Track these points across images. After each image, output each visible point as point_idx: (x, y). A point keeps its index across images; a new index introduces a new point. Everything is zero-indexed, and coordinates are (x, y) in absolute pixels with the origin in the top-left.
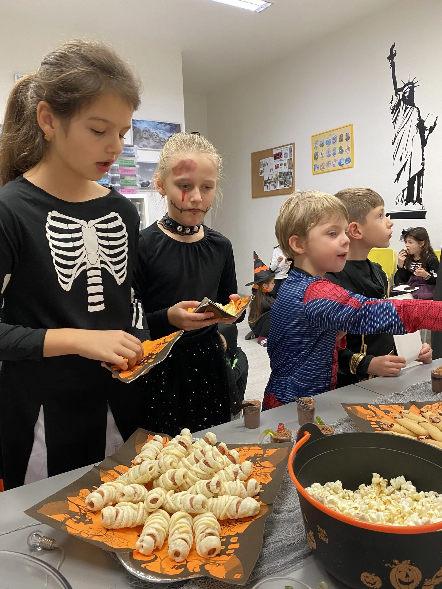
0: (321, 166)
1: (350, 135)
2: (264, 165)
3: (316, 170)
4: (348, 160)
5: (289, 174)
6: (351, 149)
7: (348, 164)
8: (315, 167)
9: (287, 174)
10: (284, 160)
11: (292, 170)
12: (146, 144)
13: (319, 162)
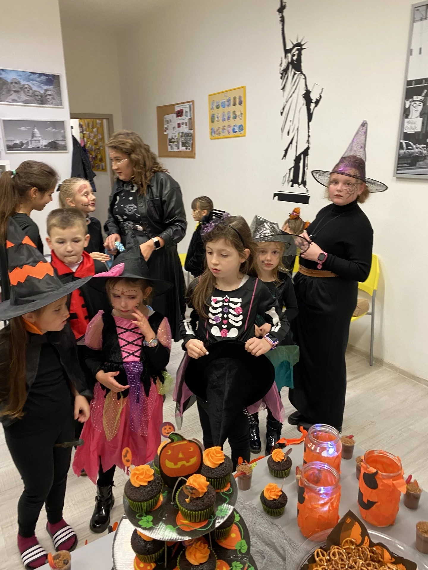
0: (217, 130)
1: (242, 99)
2: (168, 122)
3: (213, 134)
4: (241, 128)
5: (190, 135)
6: (243, 115)
7: (241, 132)
8: (213, 131)
9: (187, 135)
10: (185, 119)
11: (191, 131)
12: (16, 98)
13: (216, 126)
